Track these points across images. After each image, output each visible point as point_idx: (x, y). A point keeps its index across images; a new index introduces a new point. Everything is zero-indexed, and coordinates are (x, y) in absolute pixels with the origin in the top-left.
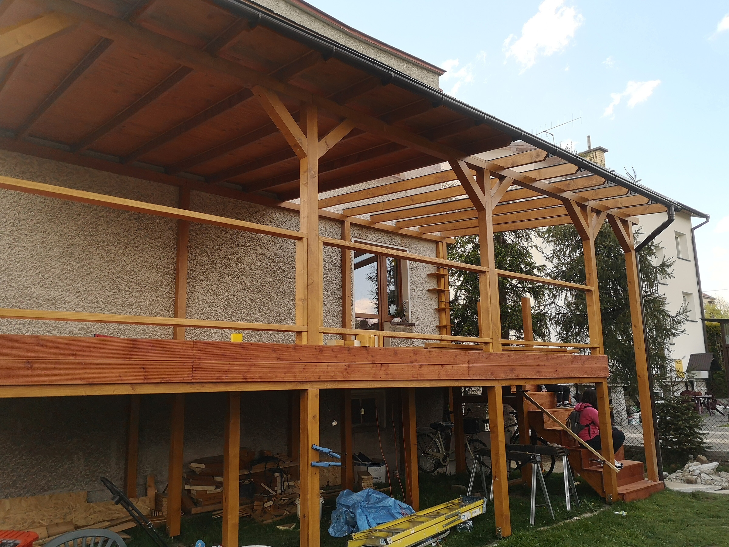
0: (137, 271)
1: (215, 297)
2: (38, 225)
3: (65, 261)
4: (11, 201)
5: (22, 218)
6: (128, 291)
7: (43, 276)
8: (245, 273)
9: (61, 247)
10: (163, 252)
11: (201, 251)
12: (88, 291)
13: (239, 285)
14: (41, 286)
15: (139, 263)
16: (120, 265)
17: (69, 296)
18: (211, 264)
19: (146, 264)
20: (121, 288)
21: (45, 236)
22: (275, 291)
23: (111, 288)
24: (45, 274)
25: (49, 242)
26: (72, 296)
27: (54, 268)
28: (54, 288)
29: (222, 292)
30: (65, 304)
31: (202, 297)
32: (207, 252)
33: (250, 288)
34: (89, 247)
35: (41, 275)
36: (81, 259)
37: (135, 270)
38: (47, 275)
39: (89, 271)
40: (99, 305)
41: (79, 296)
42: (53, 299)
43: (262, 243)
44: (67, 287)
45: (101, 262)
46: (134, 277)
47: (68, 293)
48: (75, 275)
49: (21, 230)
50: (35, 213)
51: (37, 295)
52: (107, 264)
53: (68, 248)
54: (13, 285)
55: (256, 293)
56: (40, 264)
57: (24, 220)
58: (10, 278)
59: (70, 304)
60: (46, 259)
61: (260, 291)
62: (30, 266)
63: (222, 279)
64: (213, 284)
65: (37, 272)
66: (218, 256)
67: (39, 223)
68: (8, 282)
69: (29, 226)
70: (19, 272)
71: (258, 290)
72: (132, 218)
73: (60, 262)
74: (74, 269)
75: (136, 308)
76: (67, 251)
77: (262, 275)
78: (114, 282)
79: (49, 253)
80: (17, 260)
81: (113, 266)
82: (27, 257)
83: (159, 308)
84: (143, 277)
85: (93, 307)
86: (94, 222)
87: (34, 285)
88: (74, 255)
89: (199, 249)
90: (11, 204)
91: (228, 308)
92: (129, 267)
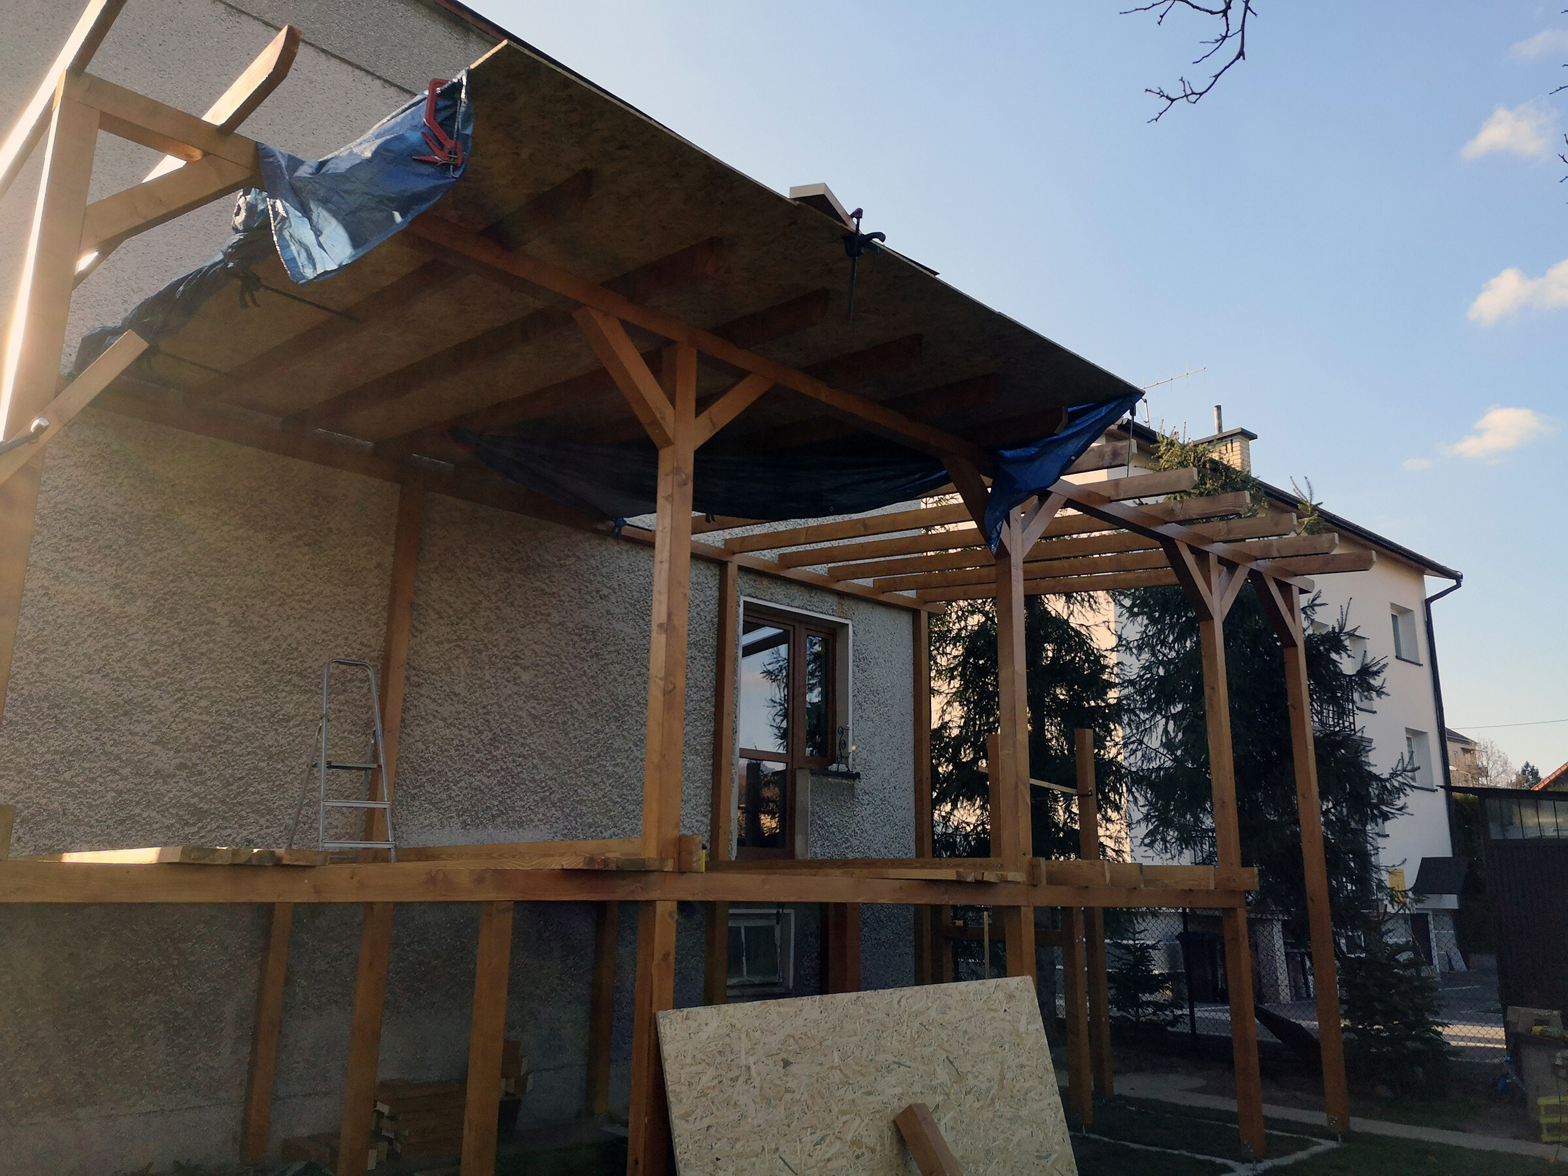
0: (303, 649)
1: (460, 708)
2: (107, 552)
3: (159, 625)
4: (55, 500)
5: (76, 535)
6: (283, 690)
7: (109, 655)
8: (522, 662)
9: (152, 597)
10: (360, 614)
11: (439, 613)
12: (200, 689)
13: (510, 685)
14: (103, 676)
15: (310, 635)
16: (268, 637)
17: (161, 697)
18: (456, 640)
19: (324, 636)
20: (268, 683)
21: (119, 573)
22: (579, 700)
23: (249, 683)
24: (115, 651)
25: (128, 586)
26: (166, 697)
27: (133, 640)
28: (129, 680)
29: (474, 698)
30: (151, 714)
31: (433, 706)
32: (450, 616)
33: (532, 692)
34: (208, 599)
35: (105, 653)
36: (192, 622)
37: (300, 648)
38: (118, 654)
39: (204, 648)
40: (220, 718)
41: (179, 699)
42: (126, 702)
43: (561, 601)
44: (159, 680)
45: (231, 630)
46: (296, 662)
47: (158, 692)
48: (176, 655)
49: (71, 559)
50: (102, 526)
51: (95, 693)
52: (244, 635)
53: (166, 600)
54: (46, 671)
55: (543, 702)
56: (105, 631)
57: (78, 539)
58: (43, 656)
59: (160, 715)
60: (118, 621)
61: (551, 699)
62: (83, 635)
63: (475, 672)
64: (457, 682)
65: (99, 646)
66: (471, 625)
67: (109, 547)
68: (37, 666)
69: (89, 553)
70: (61, 645)
71: (547, 695)
72: (301, 543)
73: (146, 627)
74: (174, 643)
75: (299, 725)
76: (163, 605)
77: (557, 665)
78: (255, 672)
79: (126, 609)
80: (59, 621)
81: (256, 638)
82: (81, 616)
83: (346, 727)
84: (316, 663)
85: (206, 722)
86: (222, 549)
87: (90, 672)
88: (176, 615)
89: (434, 609)
90: (54, 507)
91: (485, 730)
92: (289, 641)
